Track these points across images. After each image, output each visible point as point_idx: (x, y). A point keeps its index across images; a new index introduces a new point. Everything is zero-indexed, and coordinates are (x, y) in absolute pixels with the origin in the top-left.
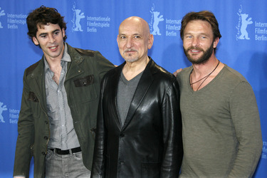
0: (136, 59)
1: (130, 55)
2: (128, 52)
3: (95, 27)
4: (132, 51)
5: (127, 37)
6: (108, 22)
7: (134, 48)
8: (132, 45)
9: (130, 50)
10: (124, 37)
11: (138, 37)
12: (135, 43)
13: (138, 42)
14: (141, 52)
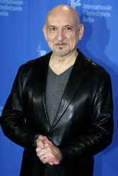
0: (67, 52)
1: (61, 48)
2: (58, 44)
3: (7, 11)
4: (63, 44)
5: (57, 29)
6: (21, 6)
7: (65, 41)
8: (64, 38)
9: (61, 43)
10: (54, 29)
11: (68, 28)
12: (67, 36)
13: (69, 34)
14: (72, 44)
